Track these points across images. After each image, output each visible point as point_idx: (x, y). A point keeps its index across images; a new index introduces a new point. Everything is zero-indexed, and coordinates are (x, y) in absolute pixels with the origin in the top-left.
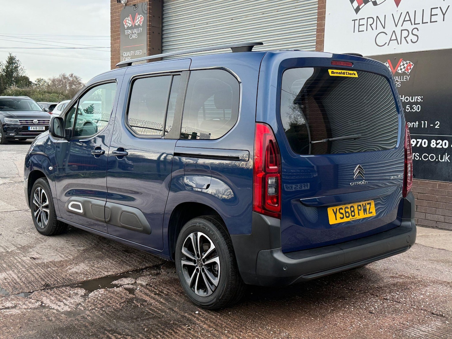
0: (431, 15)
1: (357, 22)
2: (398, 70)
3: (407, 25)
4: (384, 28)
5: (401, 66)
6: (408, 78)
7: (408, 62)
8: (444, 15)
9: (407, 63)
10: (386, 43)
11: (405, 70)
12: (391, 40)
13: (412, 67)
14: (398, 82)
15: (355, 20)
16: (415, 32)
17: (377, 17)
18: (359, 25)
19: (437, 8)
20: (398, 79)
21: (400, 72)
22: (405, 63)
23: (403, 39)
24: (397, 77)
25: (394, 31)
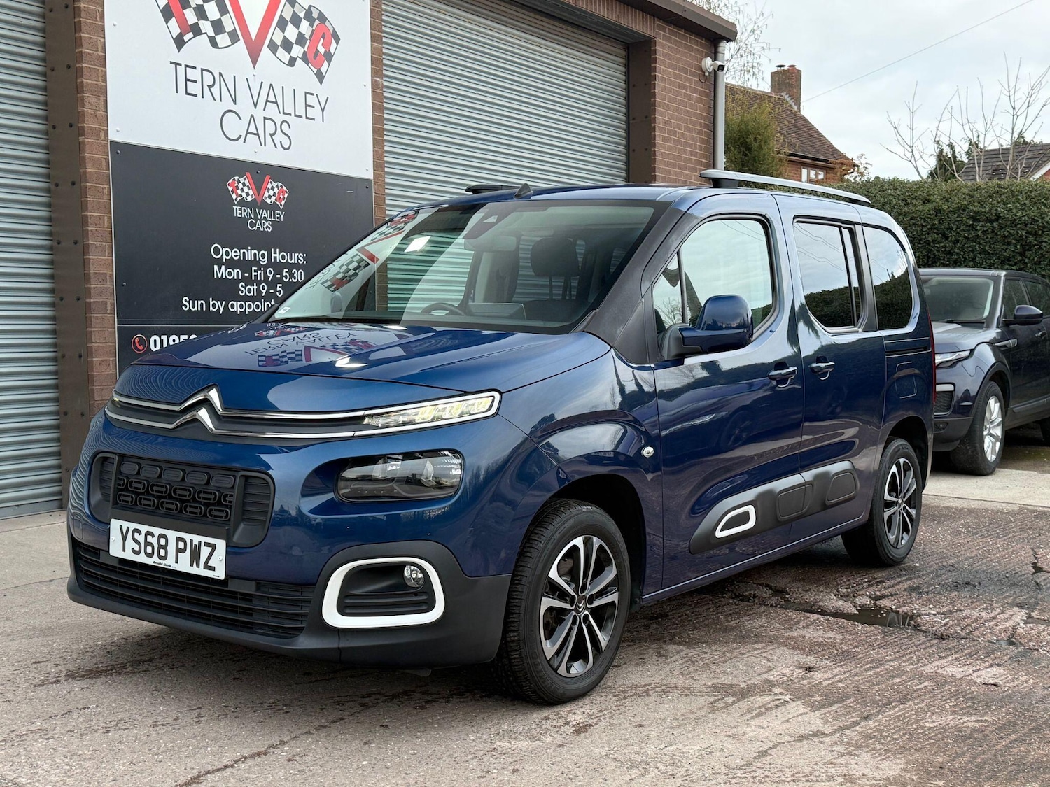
0: (307, 106)
1: (181, 69)
2: (266, 198)
3: (272, 111)
4: (235, 103)
5: (269, 190)
6: (282, 217)
7: (280, 184)
8: (323, 110)
9: (277, 186)
10: (241, 136)
11: (276, 199)
12: (248, 133)
13: (286, 196)
14: (267, 221)
15: (176, 64)
16: (285, 126)
17: (221, 74)
18: (187, 80)
19: (313, 94)
20: (266, 216)
21: (268, 201)
22: (274, 185)
23: (268, 137)
24: (265, 211)
25: (252, 116)
